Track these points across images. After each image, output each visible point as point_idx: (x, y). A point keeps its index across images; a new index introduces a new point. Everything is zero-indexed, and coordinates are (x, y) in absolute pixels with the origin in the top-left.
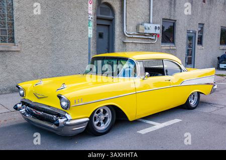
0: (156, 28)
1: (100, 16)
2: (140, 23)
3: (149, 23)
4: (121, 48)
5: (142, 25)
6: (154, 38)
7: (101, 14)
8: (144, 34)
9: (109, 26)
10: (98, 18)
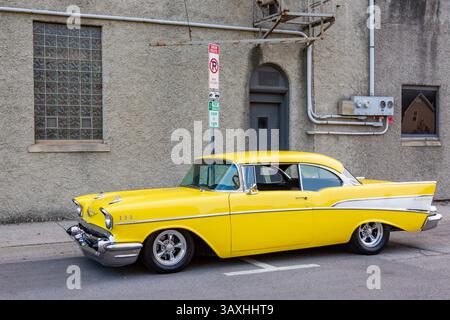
0: (383, 104)
1: (257, 87)
2: (347, 95)
3: (368, 95)
4: (302, 144)
5: (350, 99)
6: (380, 124)
7: (260, 84)
8: (356, 118)
9: (279, 104)
10: (252, 92)
